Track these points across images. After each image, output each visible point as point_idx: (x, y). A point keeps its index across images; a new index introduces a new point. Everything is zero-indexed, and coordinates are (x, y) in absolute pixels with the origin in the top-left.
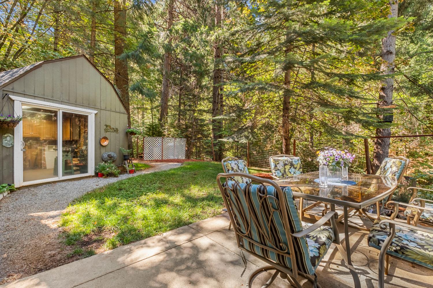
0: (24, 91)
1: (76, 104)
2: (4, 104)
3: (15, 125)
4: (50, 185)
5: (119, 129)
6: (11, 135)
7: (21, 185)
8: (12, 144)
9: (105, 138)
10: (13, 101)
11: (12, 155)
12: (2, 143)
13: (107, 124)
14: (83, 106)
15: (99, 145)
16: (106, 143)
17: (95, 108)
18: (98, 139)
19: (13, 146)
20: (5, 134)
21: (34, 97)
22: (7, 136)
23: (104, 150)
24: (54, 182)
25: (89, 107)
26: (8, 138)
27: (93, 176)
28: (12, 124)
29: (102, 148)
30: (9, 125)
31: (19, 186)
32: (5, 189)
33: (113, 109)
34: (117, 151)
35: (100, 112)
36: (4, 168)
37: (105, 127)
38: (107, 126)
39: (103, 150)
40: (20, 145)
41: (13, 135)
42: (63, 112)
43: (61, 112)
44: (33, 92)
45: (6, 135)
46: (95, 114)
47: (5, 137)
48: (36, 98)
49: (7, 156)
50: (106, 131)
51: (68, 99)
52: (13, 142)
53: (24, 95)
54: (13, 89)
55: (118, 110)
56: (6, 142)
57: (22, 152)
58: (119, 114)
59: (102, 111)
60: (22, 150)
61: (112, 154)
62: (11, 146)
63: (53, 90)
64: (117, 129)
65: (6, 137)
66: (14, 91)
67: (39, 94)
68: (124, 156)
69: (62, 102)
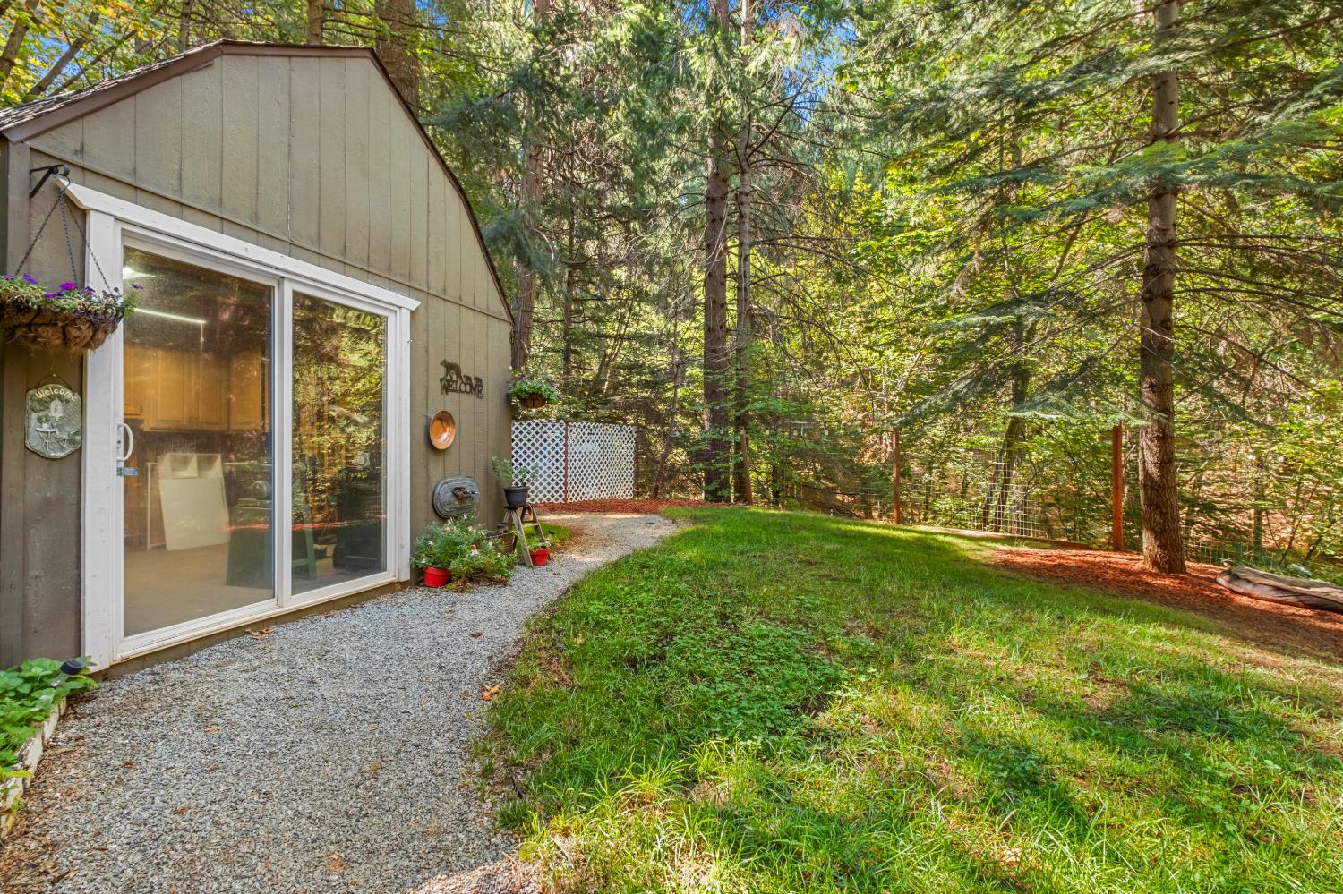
0: (135, 171)
1: (343, 264)
2: (38, 221)
3: (100, 335)
4: (245, 639)
5: (484, 382)
6: (68, 394)
7: (118, 657)
8: (72, 442)
9: (445, 418)
10: (84, 213)
11: (72, 498)
12: (25, 436)
13: (450, 360)
14: (367, 273)
15: (422, 448)
16: (445, 436)
17: (410, 289)
18: (421, 422)
19: (79, 453)
20: (38, 387)
21: (181, 207)
22: (51, 398)
23: (440, 470)
24: (262, 625)
25: (387, 279)
26: (56, 410)
27: (404, 585)
28: (86, 332)
29: (432, 457)
30: (74, 332)
31: (106, 665)
32: (45, 696)
33: (468, 301)
34: (480, 475)
35: (427, 308)
36: (33, 573)
37: (442, 370)
38: (450, 367)
39: (436, 470)
40: (113, 443)
41: (80, 390)
42: (296, 294)
43: (288, 289)
44: (175, 182)
45: (42, 394)
46: (413, 313)
47: (40, 401)
48: (187, 212)
49: (47, 503)
50: (447, 387)
51: (314, 234)
52: (82, 431)
53: (135, 190)
54: (81, 151)
55: (481, 305)
56: (45, 427)
57: (121, 479)
58: (484, 317)
59: (434, 303)
60: (119, 472)
61: (469, 485)
62: (68, 449)
63: (258, 184)
64: (478, 380)
65: (45, 404)
66: (87, 164)
67: (198, 198)
68: (508, 492)
69: (292, 247)
